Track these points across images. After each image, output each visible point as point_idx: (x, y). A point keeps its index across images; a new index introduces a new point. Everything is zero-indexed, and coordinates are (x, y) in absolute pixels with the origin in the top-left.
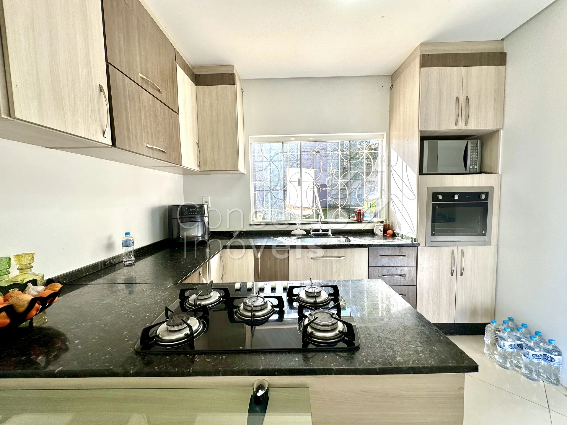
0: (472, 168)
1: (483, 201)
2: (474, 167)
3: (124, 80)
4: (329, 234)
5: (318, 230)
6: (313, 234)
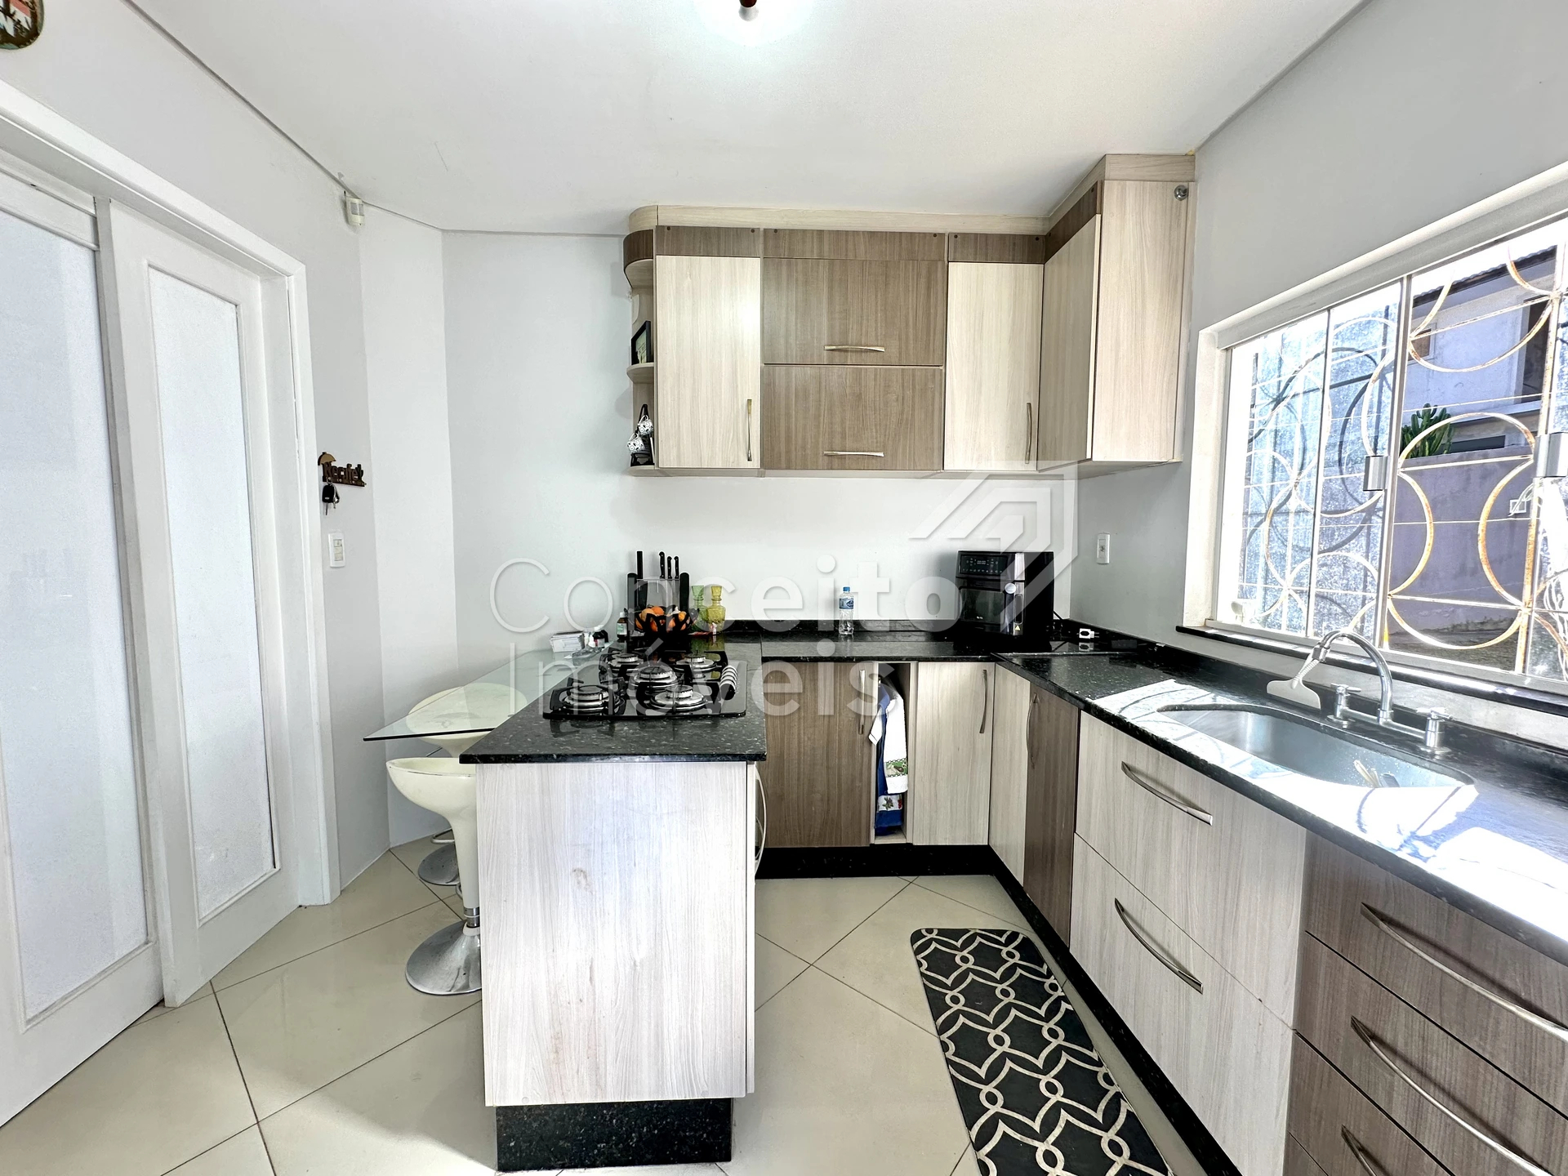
3: (788, 374)
4: (1423, 742)
5: (1373, 707)
6: (1345, 717)
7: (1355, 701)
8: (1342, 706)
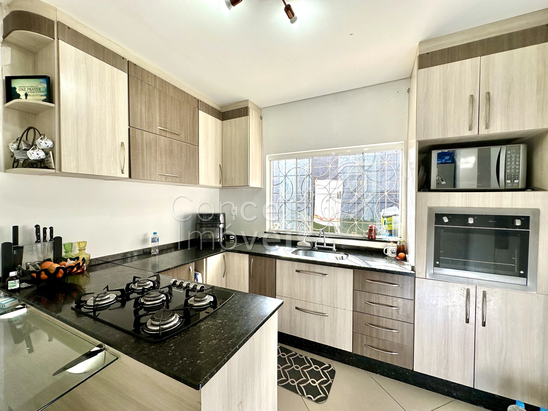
0: (509, 183)
1: (519, 229)
2: (514, 181)
3: (142, 135)
4: (333, 249)
5: (322, 244)
6: (317, 247)
7: (318, 244)
8: (316, 245)
